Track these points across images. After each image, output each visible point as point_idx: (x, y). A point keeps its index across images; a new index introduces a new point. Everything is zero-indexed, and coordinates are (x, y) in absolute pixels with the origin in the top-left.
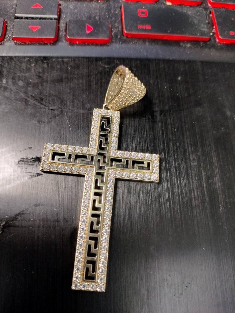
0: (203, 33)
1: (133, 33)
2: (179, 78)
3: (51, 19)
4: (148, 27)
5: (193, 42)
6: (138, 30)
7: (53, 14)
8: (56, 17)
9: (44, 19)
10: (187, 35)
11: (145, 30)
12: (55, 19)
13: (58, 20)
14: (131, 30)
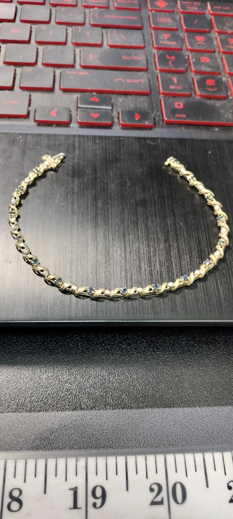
0: (228, 120)
1: (172, 120)
2: (210, 152)
3: (106, 109)
4: (184, 116)
5: (220, 127)
6: (177, 118)
7: (107, 105)
8: (110, 108)
9: (101, 109)
10: (215, 122)
11: (181, 118)
12: (109, 109)
13: (112, 109)
14: (171, 119)
